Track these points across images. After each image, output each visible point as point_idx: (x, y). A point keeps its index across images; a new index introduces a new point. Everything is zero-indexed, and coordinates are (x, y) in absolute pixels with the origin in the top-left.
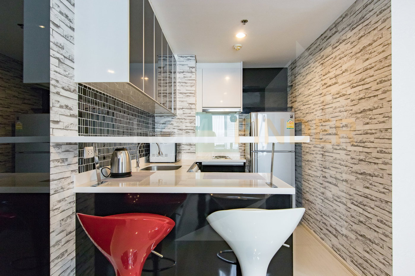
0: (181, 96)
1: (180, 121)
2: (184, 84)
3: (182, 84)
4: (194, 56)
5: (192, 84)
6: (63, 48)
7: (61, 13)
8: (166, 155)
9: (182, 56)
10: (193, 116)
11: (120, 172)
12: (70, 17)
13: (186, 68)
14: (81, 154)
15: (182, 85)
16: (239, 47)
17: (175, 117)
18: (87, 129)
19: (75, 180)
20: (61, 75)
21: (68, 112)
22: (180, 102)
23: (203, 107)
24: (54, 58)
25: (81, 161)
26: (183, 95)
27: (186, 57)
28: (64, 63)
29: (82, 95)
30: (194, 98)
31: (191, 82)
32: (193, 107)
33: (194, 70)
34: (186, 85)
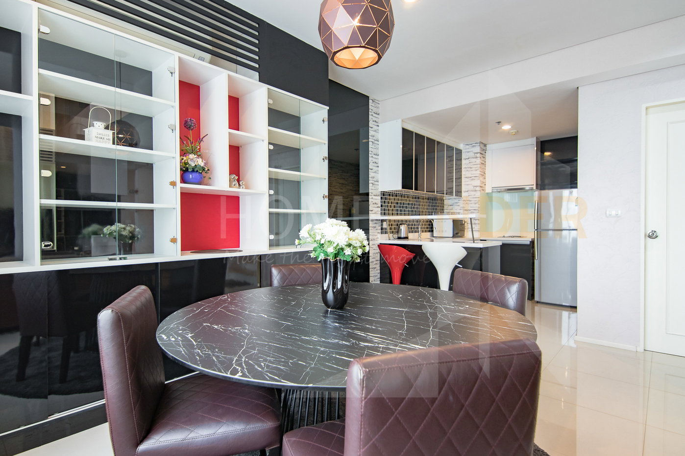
0: (467, 179)
1: (466, 202)
2: (469, 169)
3: (467, 169)
4: (479, 142)
5: (476, 169)
6: (374, 178)
7: (373, 163)
8: (446, 231)
9: (467, 144)
10: (477, 197)
11: (402, 236)
12: (377, 162)
13: (471, 155)
14: (382, 225)
15: (467, 171)
17: (461, 199)
18: (385, 213)
19: (379, 237)
20: (373, 190)
21: (376, 206)
22: (465, 186)
23: (492, 188)
24: (371, 183)
25: (382, 229)
27: (471, 144)
28: (375, 184)
29: (383, 196)
30: (479, 181)
31: (476, 166)
32: (478, 189)
33: (478, 155)
34: (471, 169)
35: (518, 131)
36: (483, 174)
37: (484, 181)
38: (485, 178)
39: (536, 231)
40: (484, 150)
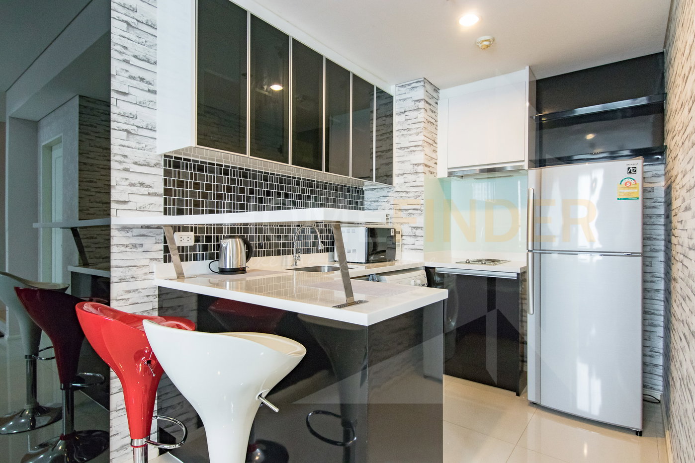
0: (402, 152)
1: (400, 195)
2: (405, 132)
3: (403, 132)
4: (423, 79)
5: (419, 131)
6: (135, 117)
7: (131, 77)
9: (403, 84)
10: (420, 186)
12: (147, 79)
13: (410, 104)
14: (168, 239)
15: (403, 135)
16: (485, 41)
17: (392, 189)
19: (156, 270)
20: (132, 148)
22: (400, 164)
23: (448, 169)
24: (120, 130)
26: (404, 151)
27: (409, 85)
28: (137, 135)
29: (172, 169)
30: (423, 153)
31: (417, 126)
32: (421, 169)
33: (422, 104)
34: (409, 133)
35: (494, 40)
36: (432, 143)
37: (434, 156)
38: (435, 151)
39: (530, 254)
40: (433, 97)
